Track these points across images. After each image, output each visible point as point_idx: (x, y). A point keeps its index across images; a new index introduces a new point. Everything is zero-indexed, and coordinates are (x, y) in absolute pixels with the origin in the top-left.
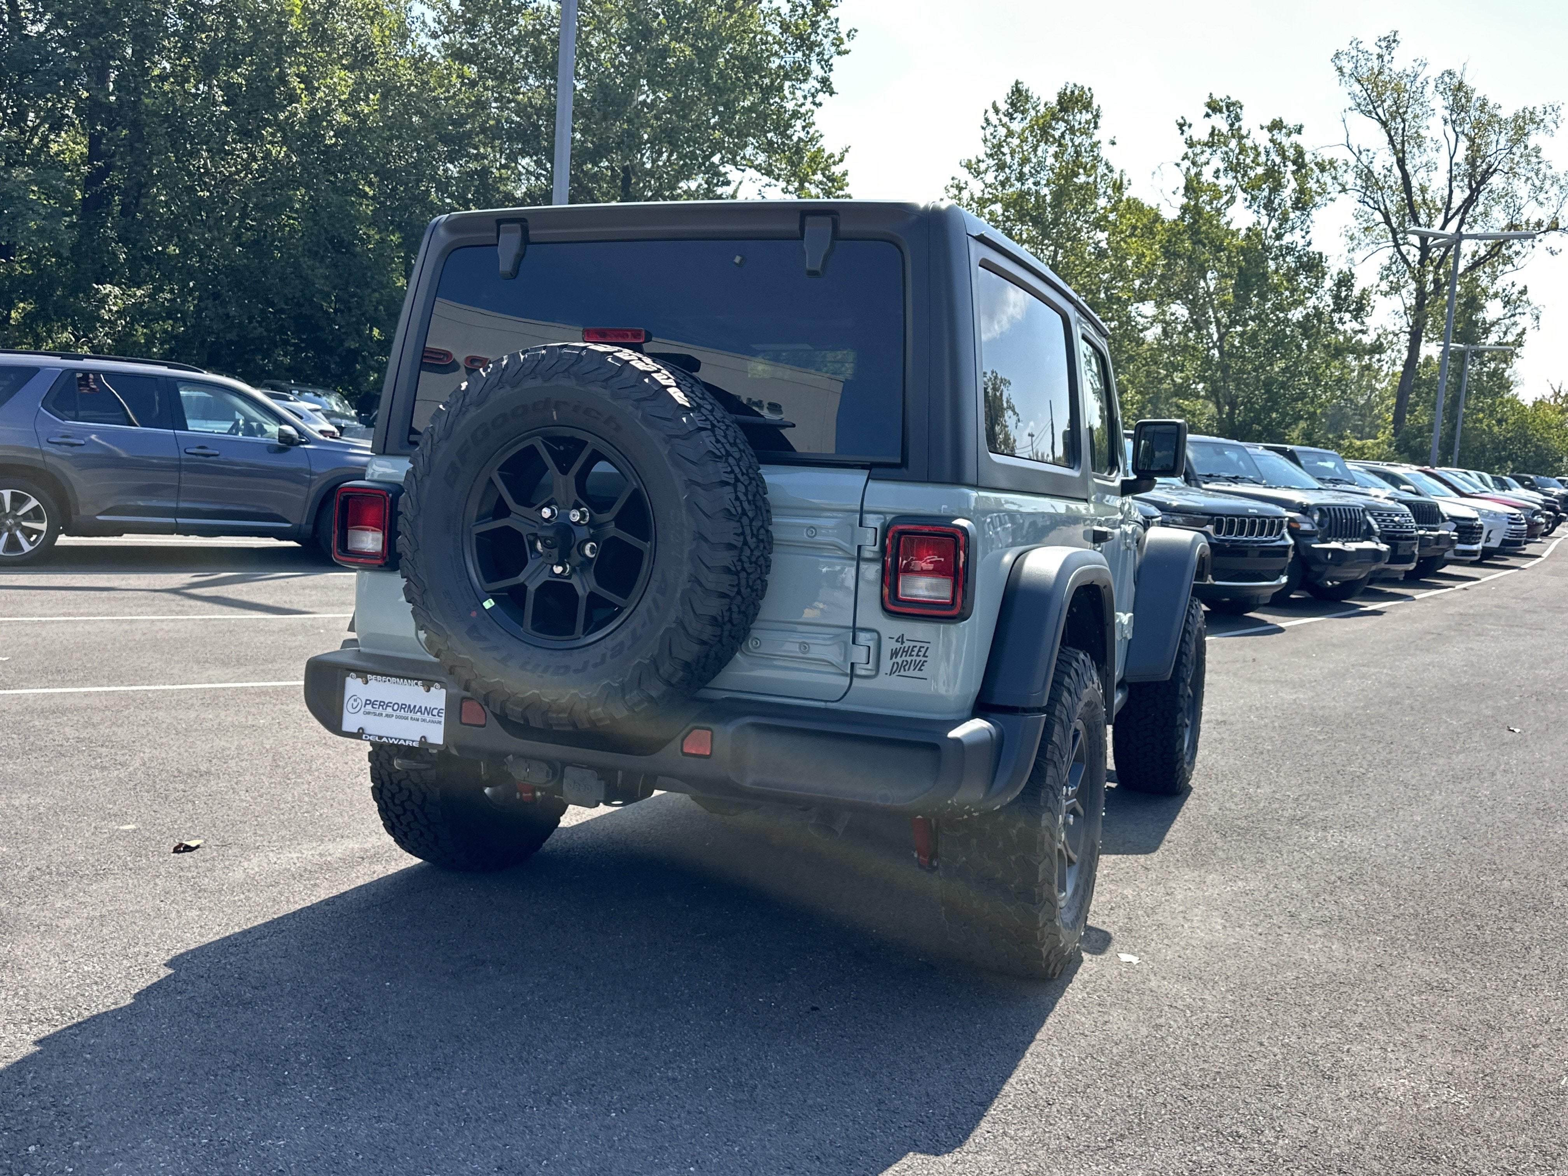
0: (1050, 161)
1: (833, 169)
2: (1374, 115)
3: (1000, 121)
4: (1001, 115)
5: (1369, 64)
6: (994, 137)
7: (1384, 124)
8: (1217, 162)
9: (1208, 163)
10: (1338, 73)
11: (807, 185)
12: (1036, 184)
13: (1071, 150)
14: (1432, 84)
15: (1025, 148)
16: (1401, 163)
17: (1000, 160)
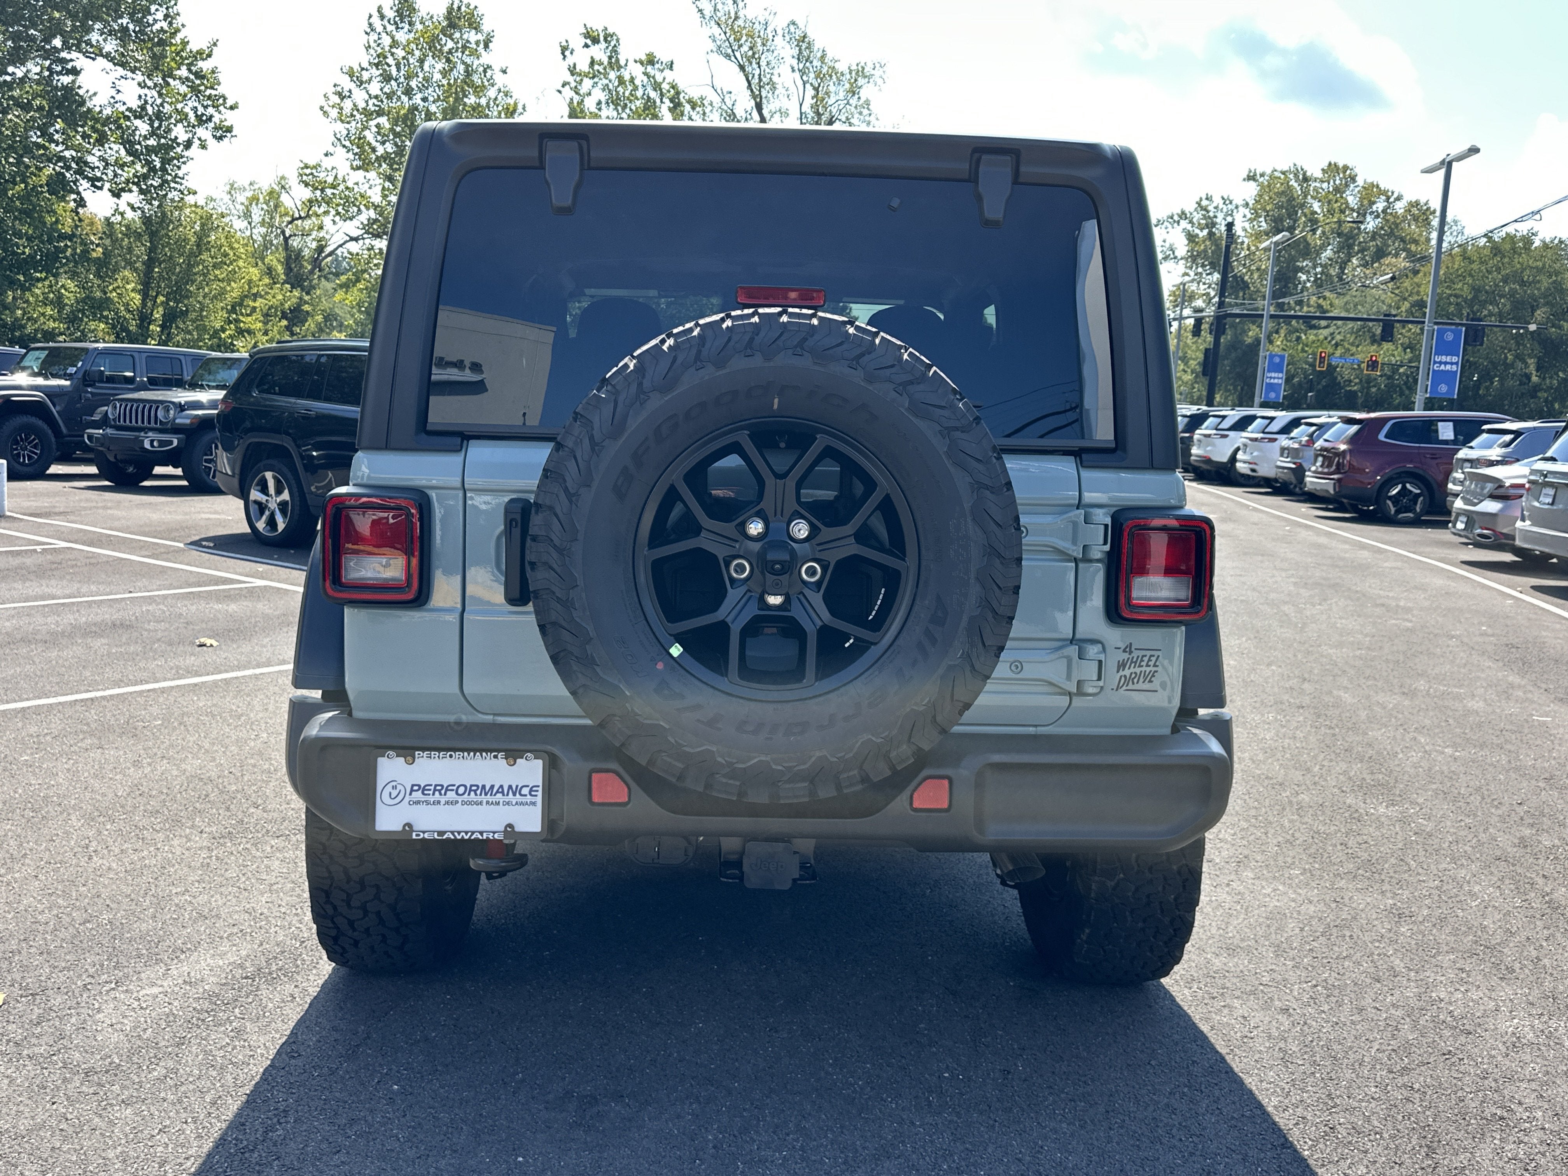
0: (437, 76)
1: (201, 64)
2: (733, 58)
3: (385, 28)
4: (385, 22)
5: (726, 9)
6: (379, 45)
7: (742, 68)
8: (599, 94)
9: (589, 94)
10: (699, 15)
11: (170, 80)
12: (425, 99)
13: (461, 68)
14: (780, 32)
15: (411, 61)
16: (759, 107)
17: (384, 70)
